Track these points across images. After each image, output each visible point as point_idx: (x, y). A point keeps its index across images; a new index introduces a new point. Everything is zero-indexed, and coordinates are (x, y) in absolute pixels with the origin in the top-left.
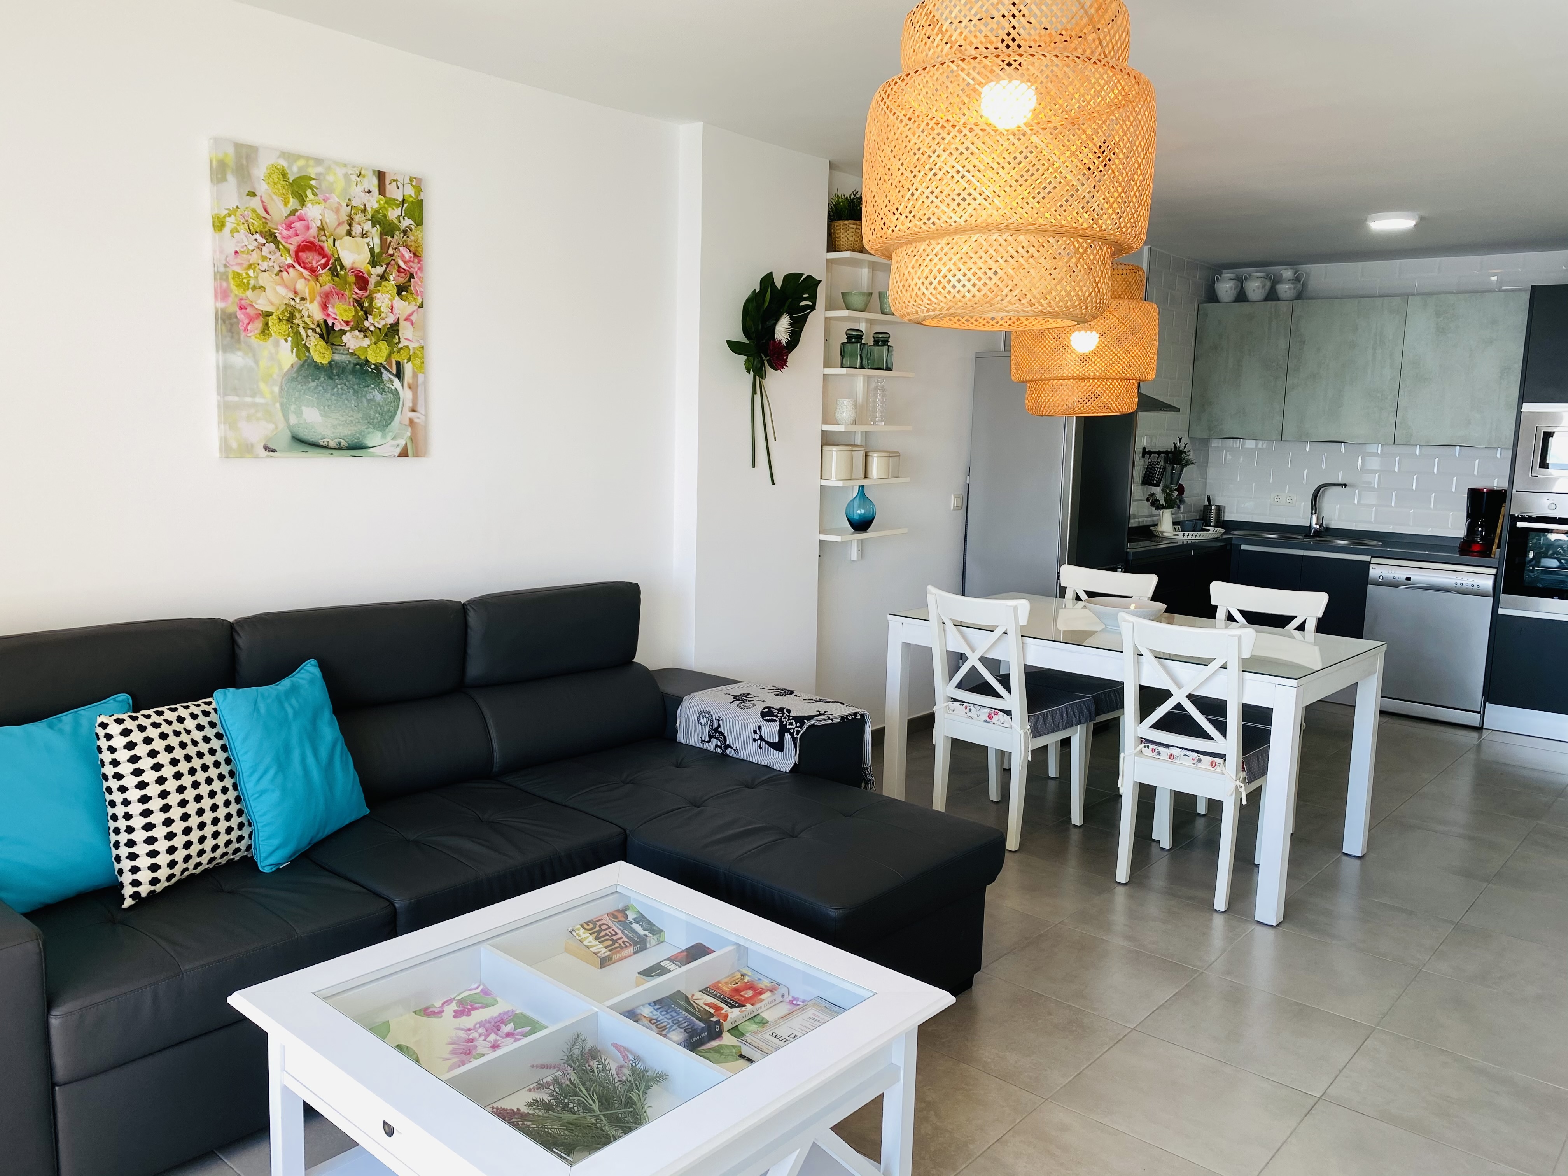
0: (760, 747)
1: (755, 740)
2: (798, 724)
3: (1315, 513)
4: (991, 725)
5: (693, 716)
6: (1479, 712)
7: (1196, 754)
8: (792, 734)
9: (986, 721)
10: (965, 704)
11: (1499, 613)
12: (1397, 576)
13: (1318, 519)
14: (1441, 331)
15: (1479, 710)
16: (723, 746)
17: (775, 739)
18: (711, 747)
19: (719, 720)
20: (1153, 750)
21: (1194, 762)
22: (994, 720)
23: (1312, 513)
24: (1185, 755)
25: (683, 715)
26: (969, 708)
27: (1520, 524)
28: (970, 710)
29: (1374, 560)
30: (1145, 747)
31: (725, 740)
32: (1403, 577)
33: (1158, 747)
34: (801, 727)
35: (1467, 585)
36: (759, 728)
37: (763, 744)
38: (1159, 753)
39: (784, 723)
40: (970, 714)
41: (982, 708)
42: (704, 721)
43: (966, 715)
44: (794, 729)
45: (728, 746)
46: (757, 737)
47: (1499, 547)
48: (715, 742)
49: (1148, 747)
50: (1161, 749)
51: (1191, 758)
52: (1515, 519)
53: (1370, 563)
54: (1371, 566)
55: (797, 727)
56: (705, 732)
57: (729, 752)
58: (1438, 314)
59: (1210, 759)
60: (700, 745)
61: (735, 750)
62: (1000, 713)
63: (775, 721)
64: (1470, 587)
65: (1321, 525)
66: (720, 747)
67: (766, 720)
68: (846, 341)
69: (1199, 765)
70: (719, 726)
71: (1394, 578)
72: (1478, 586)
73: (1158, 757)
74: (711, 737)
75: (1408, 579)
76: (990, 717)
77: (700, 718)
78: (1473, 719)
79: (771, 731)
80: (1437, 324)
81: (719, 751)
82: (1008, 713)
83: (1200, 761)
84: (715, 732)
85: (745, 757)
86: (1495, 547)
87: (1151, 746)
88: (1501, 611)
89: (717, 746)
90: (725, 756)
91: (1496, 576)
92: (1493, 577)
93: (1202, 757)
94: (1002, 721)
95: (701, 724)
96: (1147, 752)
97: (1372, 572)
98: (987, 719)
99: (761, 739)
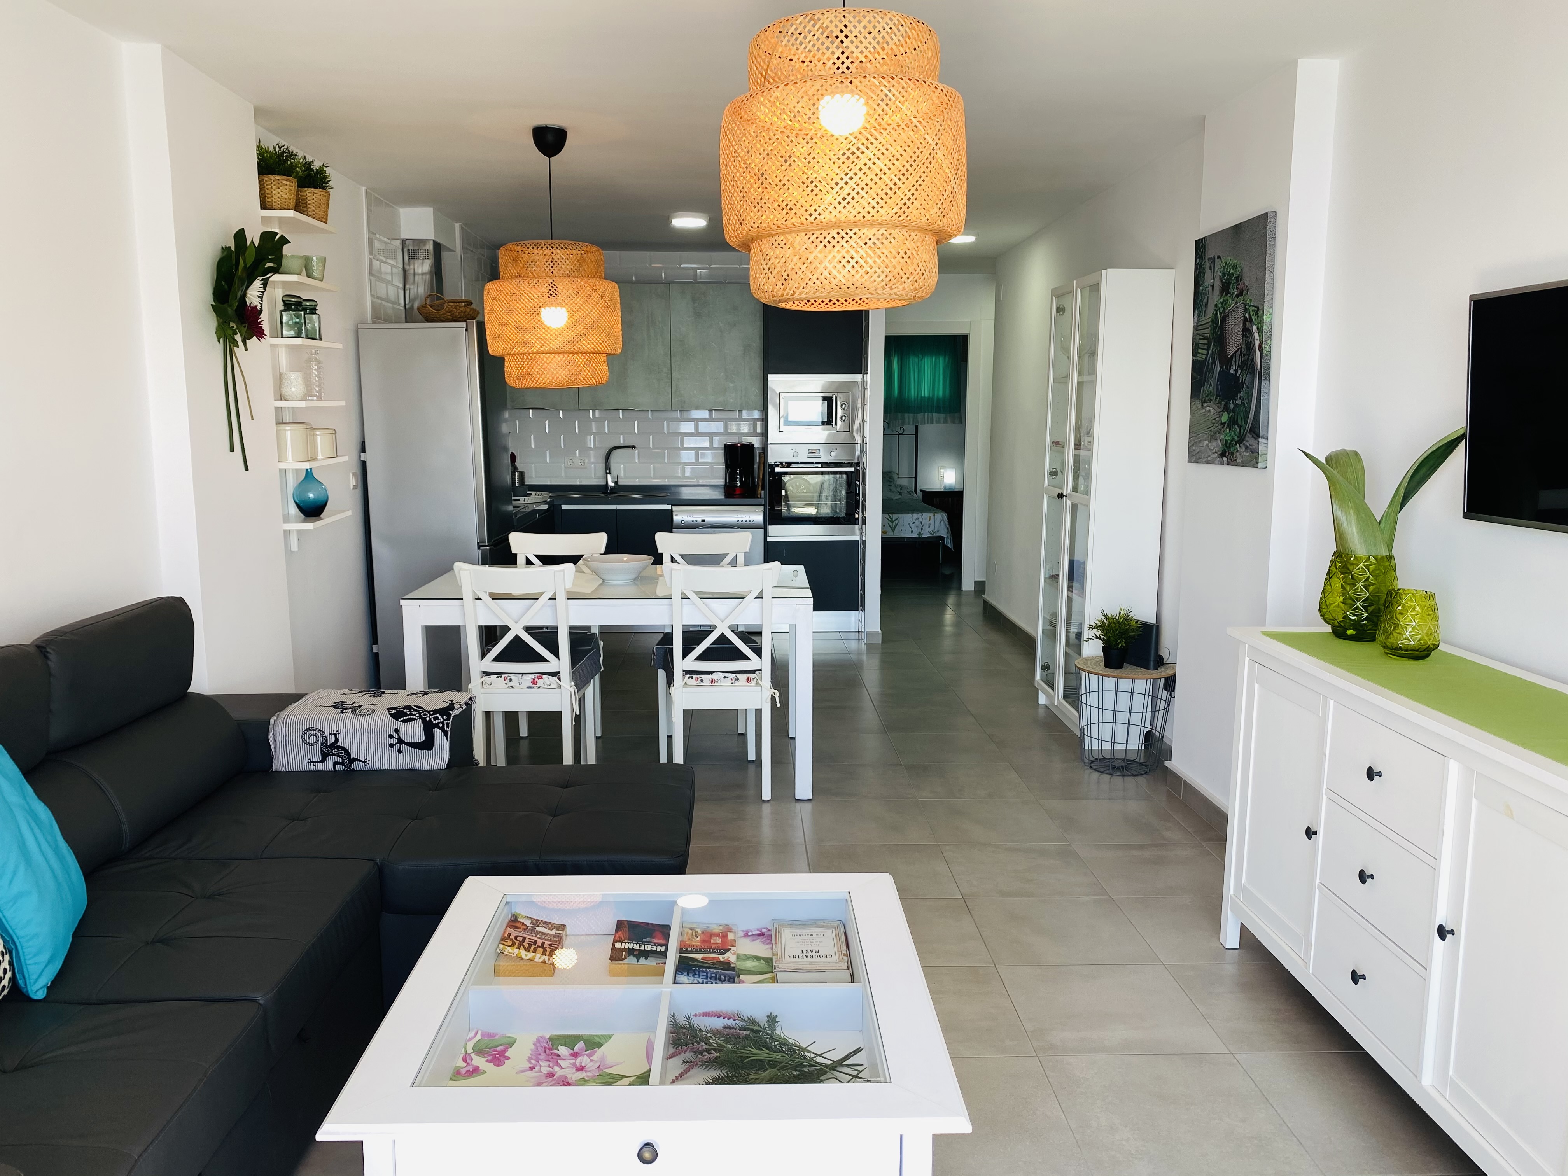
0: (400, 751)
1: (392, 746)
2: (445, 717)
3: (610, 473)
4: (535, 690)
5: (296, 738)
7: (735, 675)
8: (442, 729)
9: (530, 687)
10: (503, 676)
11: (768, 540)
12: (694, 519)
13: (612, 478)
14: (697, 314)
16: (347, 761)
17: (421, 737)
18: (328, 765)
19: (335, 735)
20: (697, 680)
21: (733, 681)
22: (538, 685)
23: (607, 473)
24: (725, 677)
25: (278, 739)
26: (508, 678)
27: (775, 470)
28: (510, 680)
29: (675, 508)
30: (689, 678)
31: (349, 755)
32: (700, 520)
33: (701, 676)
34: (448, 719)
35: (746, 521)
36: (397, 731)
37: (403, 747)
38: (702, 681)
39: (428, 719)
40: (510, 684)
41: (524, 676)
42: (313, 739)
43: (506, 686)
44: (442, 723)
45: (353, 760)
46: (395, 741)
47: (764, 490)
48: (331, 760)
49: (692, 677)
50: (703, 677)
51: (729, 679)
52: (772, 467)
53: (672, 511)
54: (674, 513)
55: (444, 720)
56: (316, 752)
57: (356, 766)
58: (694, 300)
59: (746, 676)
60: (312, 768)
61: (365, 762)
62: (544, 676)
63: (414, 719)
64: (748, 522)
65: (616, 483)
66: (342, 764)
67: (403, 721)
68: (282, 308)
69: (737, 683)
70: (337, 740)
71: (693, 521)
72: (754, 521)
73: (702, 684)
74: (325, 756)
75: (703, 521)
76: (534, 682)
77: (306, 737)
79: (414, 731)
80: (694, 309)
81: (340, 768)
82: (555, 674)
83: (737, 679)
84: (331, 748)
85: (380, 766)
86: (760, 489)
87: (695, 676)
88: (769, 539)
89: (335, 764)
90: (350, 773)
91: (764, 511)
92: (762, 513)
93: (739, 676)
94: (548, 684)
95: (308, 744)
96: (692, 682)
97: (675, 518)
98: (531, 685)
99: (401, 742)
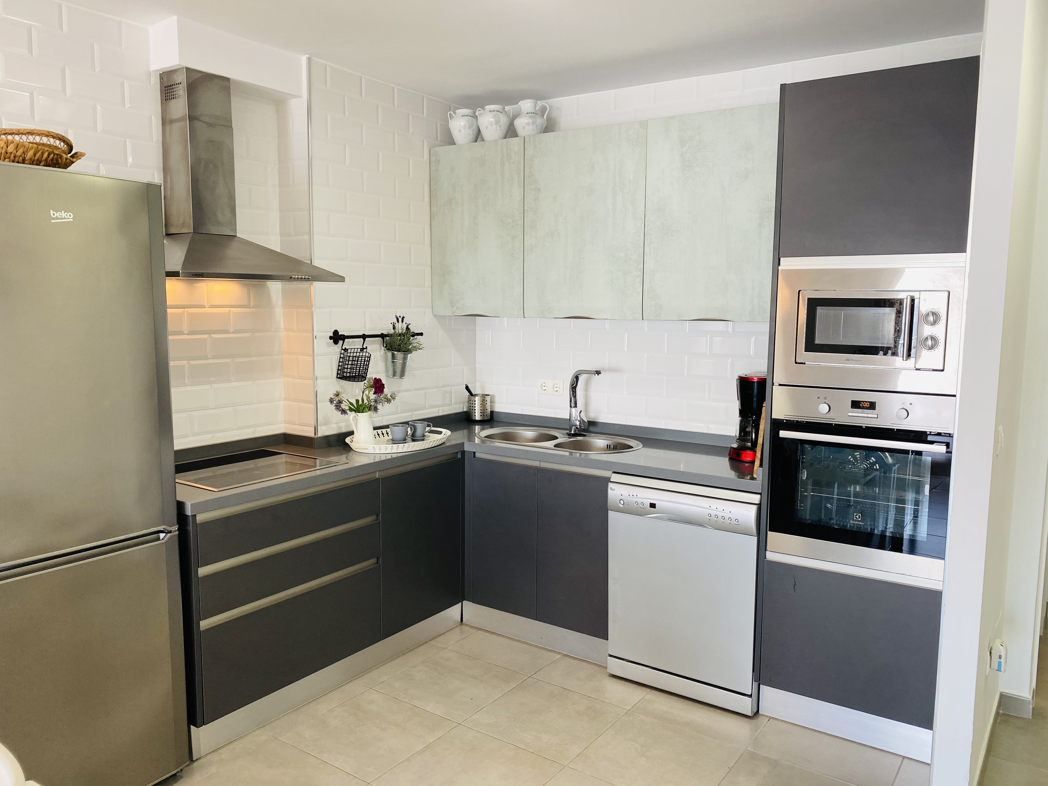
3: (576, 406)
6: (750, 696)
11: (767, 558)
12: (639, 500)
13: (578, 413)
14: (687, 164)
15: (750, 693)
23: (571, 407)
27: (783, 434)
29: (615, 477)
32: (647, 503)
35: (723, 517)
47: (761, 465)
52: (779, 425)
53: (609, 481)
54: (610, 485)
58: (682, 142)
64: (727, 520)
71: (637, 503)
72: (737, 519)
75: (653, 505)
78: (745, 705)
80: (682, 156)
88: (769, 556)
91: (759, 505)
92: (755, 508)
97: (611, 493)
